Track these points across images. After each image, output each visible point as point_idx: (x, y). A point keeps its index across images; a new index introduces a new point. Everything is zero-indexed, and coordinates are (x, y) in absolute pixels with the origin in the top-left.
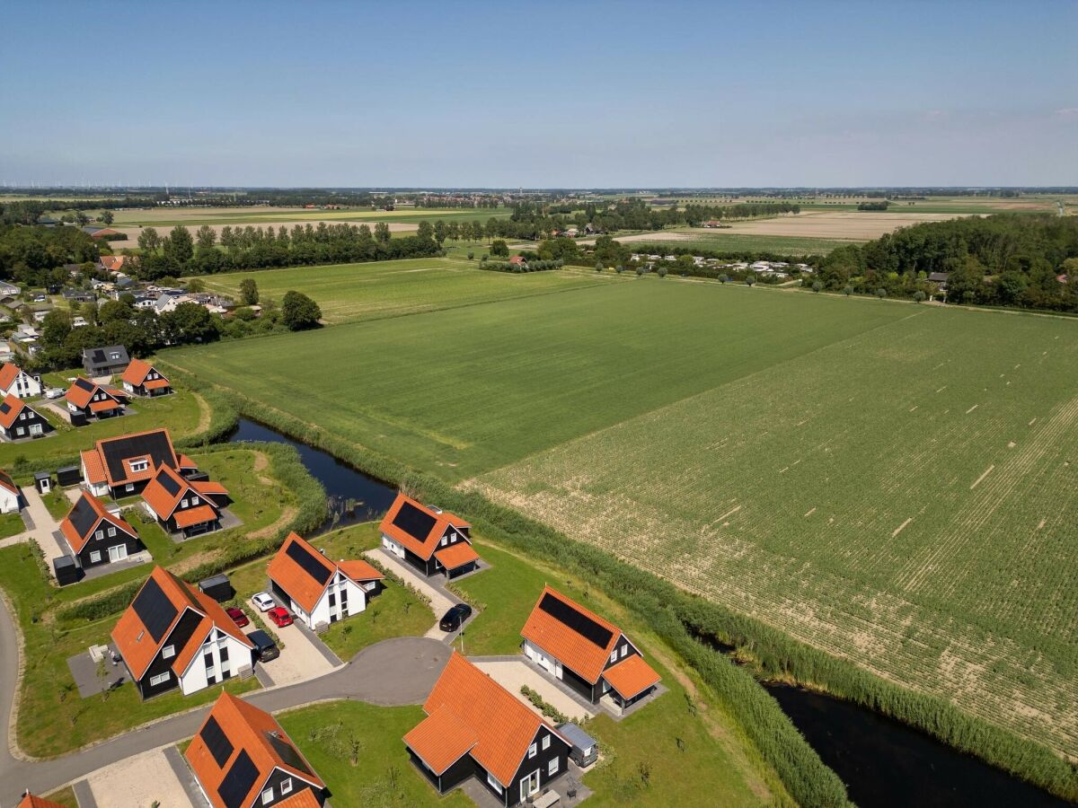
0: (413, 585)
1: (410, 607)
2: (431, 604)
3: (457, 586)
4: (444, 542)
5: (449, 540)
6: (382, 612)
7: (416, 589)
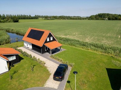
0: (35, 57)
1: (35, 67)
2: (45, 65)
3: (56, 56)
4: (48, 40)
5: (50, 39)
6: (19, 71)
7: (37, 58)
